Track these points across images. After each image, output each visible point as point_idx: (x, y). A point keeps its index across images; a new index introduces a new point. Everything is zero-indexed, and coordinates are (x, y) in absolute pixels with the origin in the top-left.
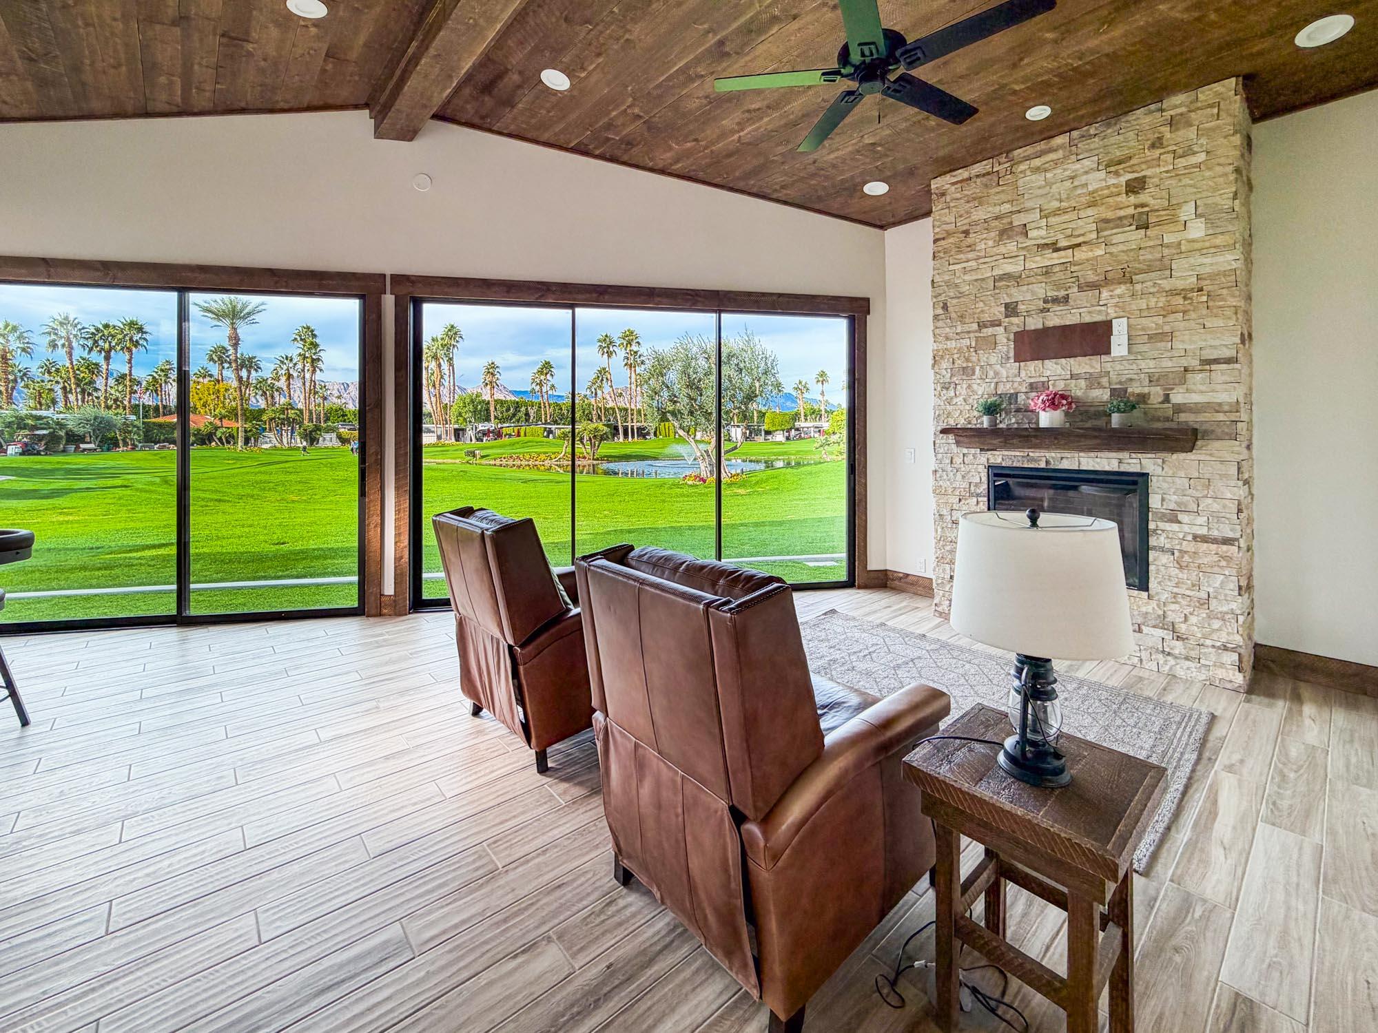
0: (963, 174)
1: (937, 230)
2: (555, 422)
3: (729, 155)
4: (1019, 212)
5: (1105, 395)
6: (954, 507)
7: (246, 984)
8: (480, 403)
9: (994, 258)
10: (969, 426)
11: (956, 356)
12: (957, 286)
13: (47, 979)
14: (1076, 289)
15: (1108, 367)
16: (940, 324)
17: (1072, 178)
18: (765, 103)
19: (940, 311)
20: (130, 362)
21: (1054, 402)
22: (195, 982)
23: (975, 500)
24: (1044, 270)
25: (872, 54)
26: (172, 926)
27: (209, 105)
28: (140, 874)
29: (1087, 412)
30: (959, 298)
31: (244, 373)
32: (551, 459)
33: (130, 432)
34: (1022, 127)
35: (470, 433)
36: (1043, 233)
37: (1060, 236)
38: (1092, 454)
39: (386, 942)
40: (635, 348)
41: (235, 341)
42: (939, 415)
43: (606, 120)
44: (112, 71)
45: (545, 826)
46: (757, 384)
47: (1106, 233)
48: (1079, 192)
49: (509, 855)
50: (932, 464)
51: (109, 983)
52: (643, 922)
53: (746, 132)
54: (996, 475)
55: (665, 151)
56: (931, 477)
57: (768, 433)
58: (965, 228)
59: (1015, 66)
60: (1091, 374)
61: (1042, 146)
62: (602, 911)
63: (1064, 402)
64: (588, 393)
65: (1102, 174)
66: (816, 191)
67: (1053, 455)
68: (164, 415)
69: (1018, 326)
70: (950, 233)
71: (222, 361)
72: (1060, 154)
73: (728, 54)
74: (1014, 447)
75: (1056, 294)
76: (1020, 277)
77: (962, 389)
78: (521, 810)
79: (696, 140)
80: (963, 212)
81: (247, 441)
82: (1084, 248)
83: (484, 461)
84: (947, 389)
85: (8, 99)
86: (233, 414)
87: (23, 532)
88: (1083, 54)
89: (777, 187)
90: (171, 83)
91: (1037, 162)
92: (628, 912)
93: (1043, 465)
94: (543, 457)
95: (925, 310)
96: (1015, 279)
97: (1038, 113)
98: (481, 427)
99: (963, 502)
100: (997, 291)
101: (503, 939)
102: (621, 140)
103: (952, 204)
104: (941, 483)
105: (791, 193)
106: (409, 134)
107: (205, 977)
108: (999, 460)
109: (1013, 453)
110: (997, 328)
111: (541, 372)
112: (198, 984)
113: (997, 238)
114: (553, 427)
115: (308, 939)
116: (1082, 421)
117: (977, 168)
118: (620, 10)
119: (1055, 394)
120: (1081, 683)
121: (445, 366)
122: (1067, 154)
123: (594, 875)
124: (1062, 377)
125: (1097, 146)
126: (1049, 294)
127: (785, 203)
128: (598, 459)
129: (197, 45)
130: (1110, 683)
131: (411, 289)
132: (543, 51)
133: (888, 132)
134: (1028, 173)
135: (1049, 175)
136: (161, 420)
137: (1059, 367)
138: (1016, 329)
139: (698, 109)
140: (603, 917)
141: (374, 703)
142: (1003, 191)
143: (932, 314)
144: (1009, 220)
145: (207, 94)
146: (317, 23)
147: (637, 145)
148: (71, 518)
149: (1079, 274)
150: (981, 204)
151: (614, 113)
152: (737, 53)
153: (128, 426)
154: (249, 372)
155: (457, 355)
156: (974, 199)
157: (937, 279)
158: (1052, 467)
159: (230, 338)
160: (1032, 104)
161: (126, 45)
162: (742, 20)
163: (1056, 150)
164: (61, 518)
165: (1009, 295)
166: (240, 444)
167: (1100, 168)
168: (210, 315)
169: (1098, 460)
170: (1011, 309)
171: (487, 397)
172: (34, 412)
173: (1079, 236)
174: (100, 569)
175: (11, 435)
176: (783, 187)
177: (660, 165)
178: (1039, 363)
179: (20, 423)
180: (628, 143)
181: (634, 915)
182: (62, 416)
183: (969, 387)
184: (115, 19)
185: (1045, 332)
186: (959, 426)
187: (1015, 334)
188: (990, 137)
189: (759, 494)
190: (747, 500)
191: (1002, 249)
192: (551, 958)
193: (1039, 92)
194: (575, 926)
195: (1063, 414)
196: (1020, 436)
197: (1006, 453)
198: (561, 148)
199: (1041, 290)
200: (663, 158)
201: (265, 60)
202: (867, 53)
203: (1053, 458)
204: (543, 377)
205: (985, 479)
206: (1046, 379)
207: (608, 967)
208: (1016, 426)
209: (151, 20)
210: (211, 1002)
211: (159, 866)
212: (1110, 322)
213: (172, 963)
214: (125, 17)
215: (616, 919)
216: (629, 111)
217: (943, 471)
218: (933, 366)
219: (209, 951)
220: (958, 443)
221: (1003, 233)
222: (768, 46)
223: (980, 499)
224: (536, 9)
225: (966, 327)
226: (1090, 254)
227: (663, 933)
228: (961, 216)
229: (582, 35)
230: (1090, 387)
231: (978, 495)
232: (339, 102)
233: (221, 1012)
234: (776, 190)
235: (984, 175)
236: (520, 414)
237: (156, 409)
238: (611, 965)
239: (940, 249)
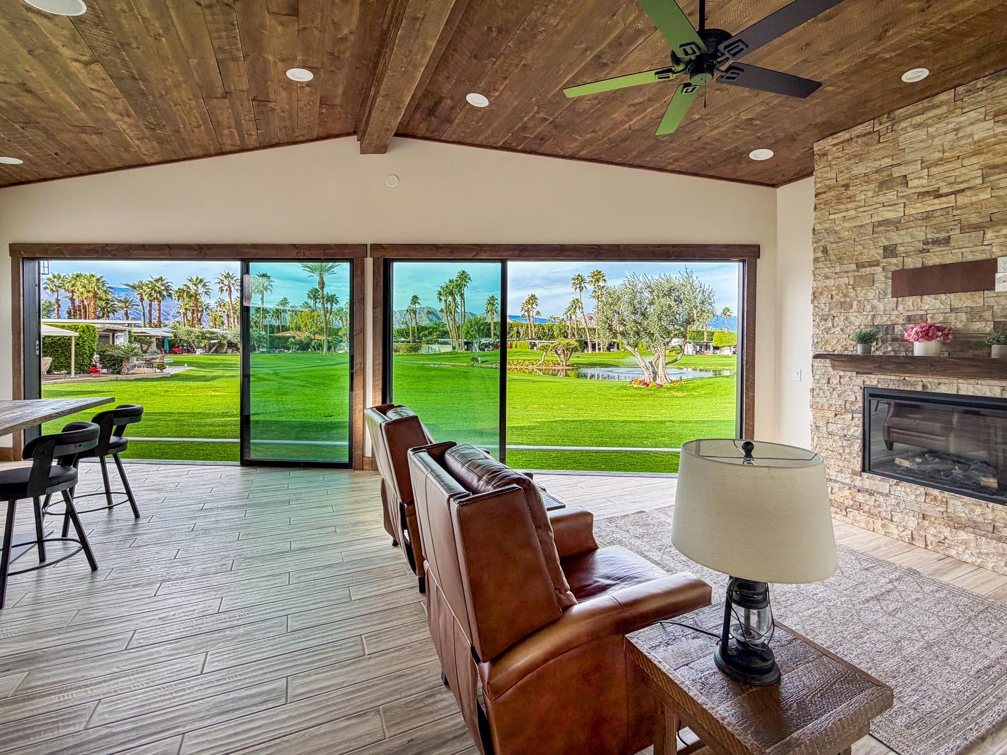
0: (845, 135)
1: (819, 185)
2: (539, 338)
3: (624, 140)
4: (900, 164)
5: (989, 328)
6: (830, 420)
7: (184, 698)
8: (482, 324)
9: (874, 207)
10: (846, 353)
11: (834, 293)
12: (836, 232)
13: (86, 670)
14: (958, 231)
15: (992, 301)
16: (820, 265)
17: (957, 130)
18: (646, 98)
19: (820, 254)
20: (262, 299)
21: (927, 334)
22: (157, 689)
23: (850, 416)
24: (925, 215)
25: (694, 52)
26: (158, 652)
27: (257, 144)
28: (156, 617)
29: (967, 342)
30: (837, 243)
31: (329, 305)
32: (533, 364)
33: (262, 342)
34: (900, 88)
35: (476, 346)
36: (924, 182)
37: (942, 184)
38: (972, 381)
39: (275, 689)
40: (601, 284)
41: (322, 284)
42: (817, 343)
43: (520, 125)
44: (196, 130)
45: (409, 632)
46: (695, 312)
47: (992, 178)
48: (962, 142)
49: (376, 648)
50: (809, 383)
51: (114, 679)
52: (448, 714)
53: (634, 121)
54: (871, 395)
55: (572, 143)
56: (809, 395)
57: (716, 348)
58: (845, 182)
59: (880, 38)
60: (972, 308)
61: (926, 103)
62: (422, 700)
63: (940, 333)
64: (565, 317)
65: (990, 124)
66: (706, 161)
67: (931, 380)
68: (283, 331)
69: (896, 265)
70: (830, 188)
71: (315, 298)
72: (944, 109)
73: (605, 65)
74: (891, 372)
75: (937, 236)
76: (899, 222)
77: (840, 321)
78: (396, 617)
79: (593, 132)
80: (842, 169)
81: (329, 348)
82: (968, 193)
83: (484, 365)
84: (825, 320)
85: (146, 153)
86: (321, 331)
87: (138, 406)
88: (954, 16)
89: (671, 161)
90: (231, 133)
91: (918, 119)
92: (440, 705)
93: (919, 389)
94: (527, 363)
95: (805, 253)
96: (896, 224)
97: (915, 75)
98: (483, 341)
99: (838, 416)
100: (875, 236)
101: (347, 704)
102: (535, 137)
103: (833, 163)
104: (818, 399)
105: (683, 164)
106: (382, 149)
107: (163, 688)
108: (875, 383)
109: (889, 377)
110: (876, 268)
111: (528, 302)
112: (158, 691)
113: (877, 189)
114: (537, 342)
115: (229, 678)
116: (961, 351)
117: (859, 129)
118: (514, 44)
119: (930, 327)
120: (942, 587)
121: (458, 298)
122: (952, 108)
123: (428, 673)
124: (941, 311)
125: (984, 98)
126: (929, 236)
127: (680, 172)
128: (569, 366)
129: (240, 108)
130: (976, 591)
131: (384, 253)
132: (464, 81)
133: (763, 108)
134: (909, 129)
135: (931, 130)
136: (280, 334)
137: (938, 301)
138: (894, 268)
139: (592, 107)
140: (421, 705)
141: (333, 529)
142: (884, 148)
143: (812, 257)
144: (889, 172)
145: (254, 137)
146: (309, 84)
147: (549, 139)
148: (218, 393)
149: (962, 217)
150: (861, 160)
151: (526, 119)
152: (613, 63)
153: (260, 338)
154: (332, 305)
155: (466, 292)
156: (856, 156)
157: (818, 227)
158: (928, 391)
159: (319, 283)
160: (905, 68)
161: (200, 113)
162: (613, 36)
163: (939, 106)
164: (213, 394)
165: (889, 239)
166: (325, 350)
167: (987, 118)
168: (307, 269)
169: (979, 387)
170: (890, 251)
171: (489, 320)
172: (210, 330)
173: (962, 182)
174: (219, 426)
175: (199, 343)
176: (676, 160)
177: (570, 152)
178: (917, 299)
179: (203, 336)
180: (542, 139)
181: (444, 708)
182: (225, 332)
183: (847, 319)
184: (191, 100)
185: (924, 270)
186: (836, 353)
187: (893, 273)
188: (866, 101)
189: (694, 397)
190: (682, 401)
191: (882, 199)
192: (374, 724)
193: (914, 58)
194: (399, 707)
195: (939, 344)
196: (895, 363)
197: (882, 377)
198: (492, 147)
199: (921, 233)
200: (571, 147)
201: (283, 112)
202: (690, 51)
203: (930, 383)
204: (530, 306)
205: (860, 398)
206: (924, 312)
207: (409, 741)
208: (892, 354)
209: (210, 97)
210: (160, 704)
211: (168, 614)
212: (995, 260)
213: (151, 675)
214: (196, 97)
215: (430, 708)
216: (537, 116)
217: (820, 389)
218: (813, 301)
219: (172, 673)
220: (833, 366)
221: (882, 184)
222: (637, 53)
223: (855, 415)
224: (452, 52)
225: (845, 268)
226: (975, 199)
227: (459, 726)
228: (841, 172)
229: (490, 66)
230: (971, 320)
231: (853, 412)
232: (336, 133)
233: (164, 711)
234: (670, 164)
235: (865, 135)
236: (513, 332)
237: (278, 327)
238: (412, 740)
239: (821, 201)
